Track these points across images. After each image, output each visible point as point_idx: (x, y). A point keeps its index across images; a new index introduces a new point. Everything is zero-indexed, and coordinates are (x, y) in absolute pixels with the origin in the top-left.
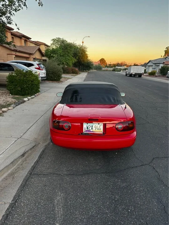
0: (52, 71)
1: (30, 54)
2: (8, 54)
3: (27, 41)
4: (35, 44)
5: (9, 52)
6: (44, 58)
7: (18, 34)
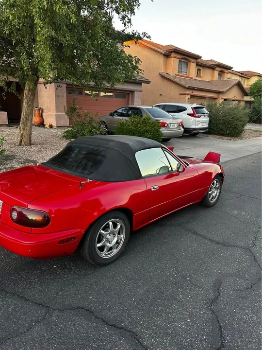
0: (223, 120)
1: (219, 93)
2: (181, 94)
3: (225, 72)
4: (240, 76)
5: (183, 91)
6: (247, 98)
7: (211, 63)
